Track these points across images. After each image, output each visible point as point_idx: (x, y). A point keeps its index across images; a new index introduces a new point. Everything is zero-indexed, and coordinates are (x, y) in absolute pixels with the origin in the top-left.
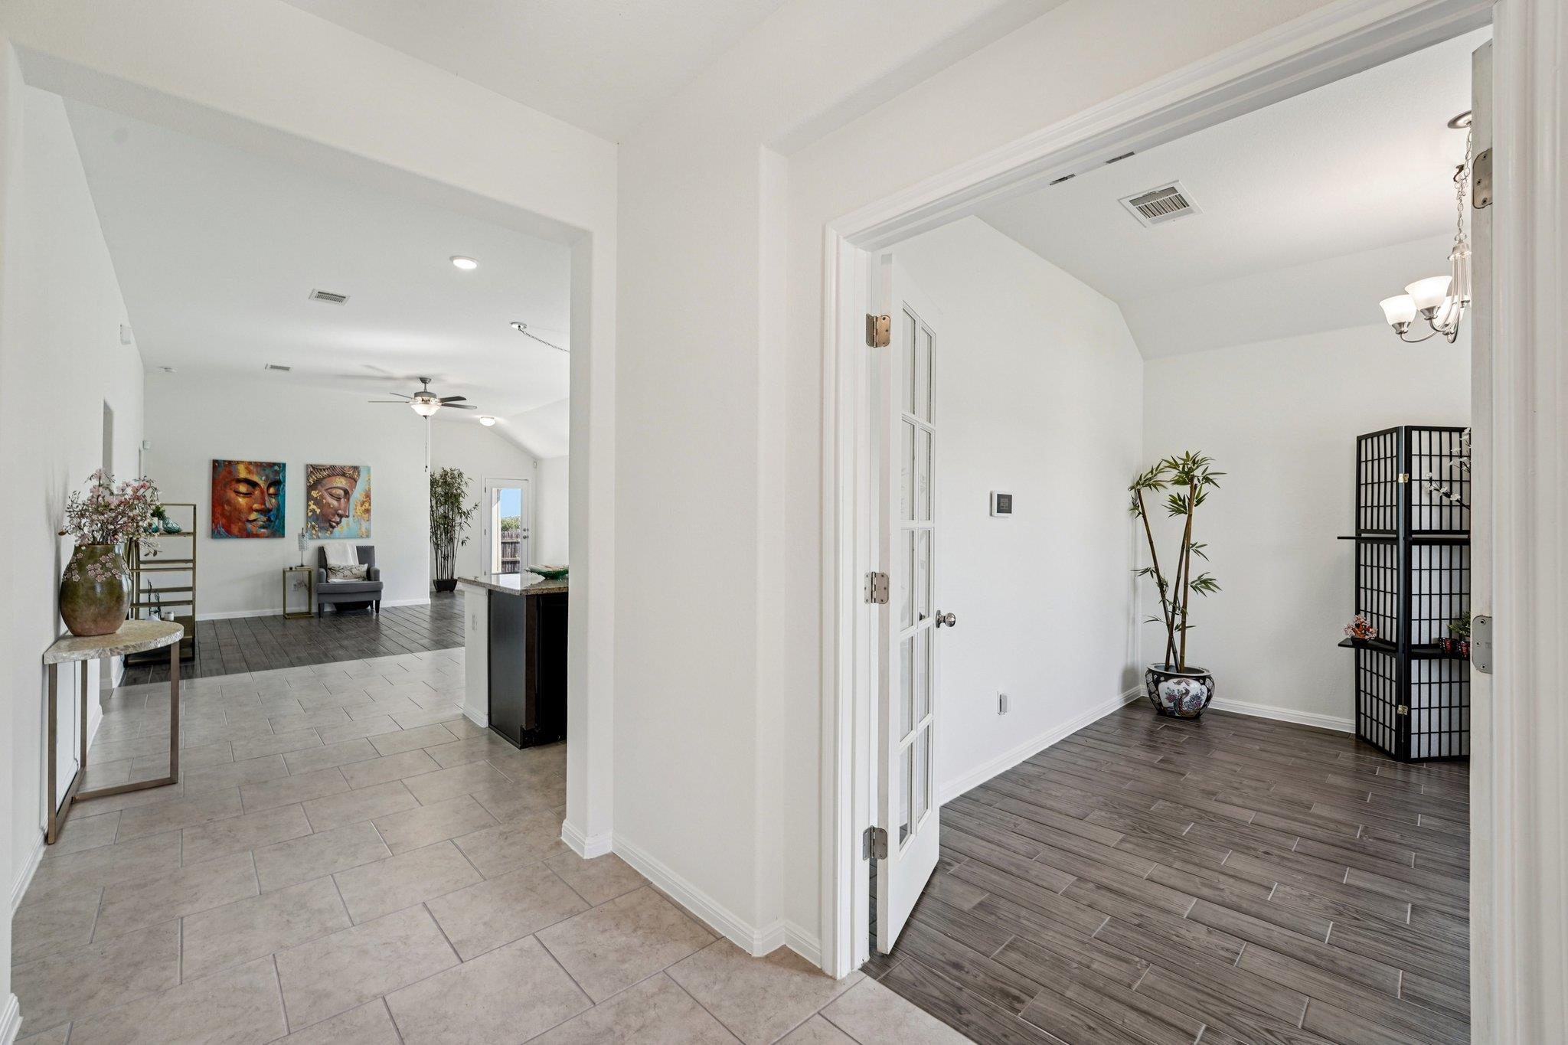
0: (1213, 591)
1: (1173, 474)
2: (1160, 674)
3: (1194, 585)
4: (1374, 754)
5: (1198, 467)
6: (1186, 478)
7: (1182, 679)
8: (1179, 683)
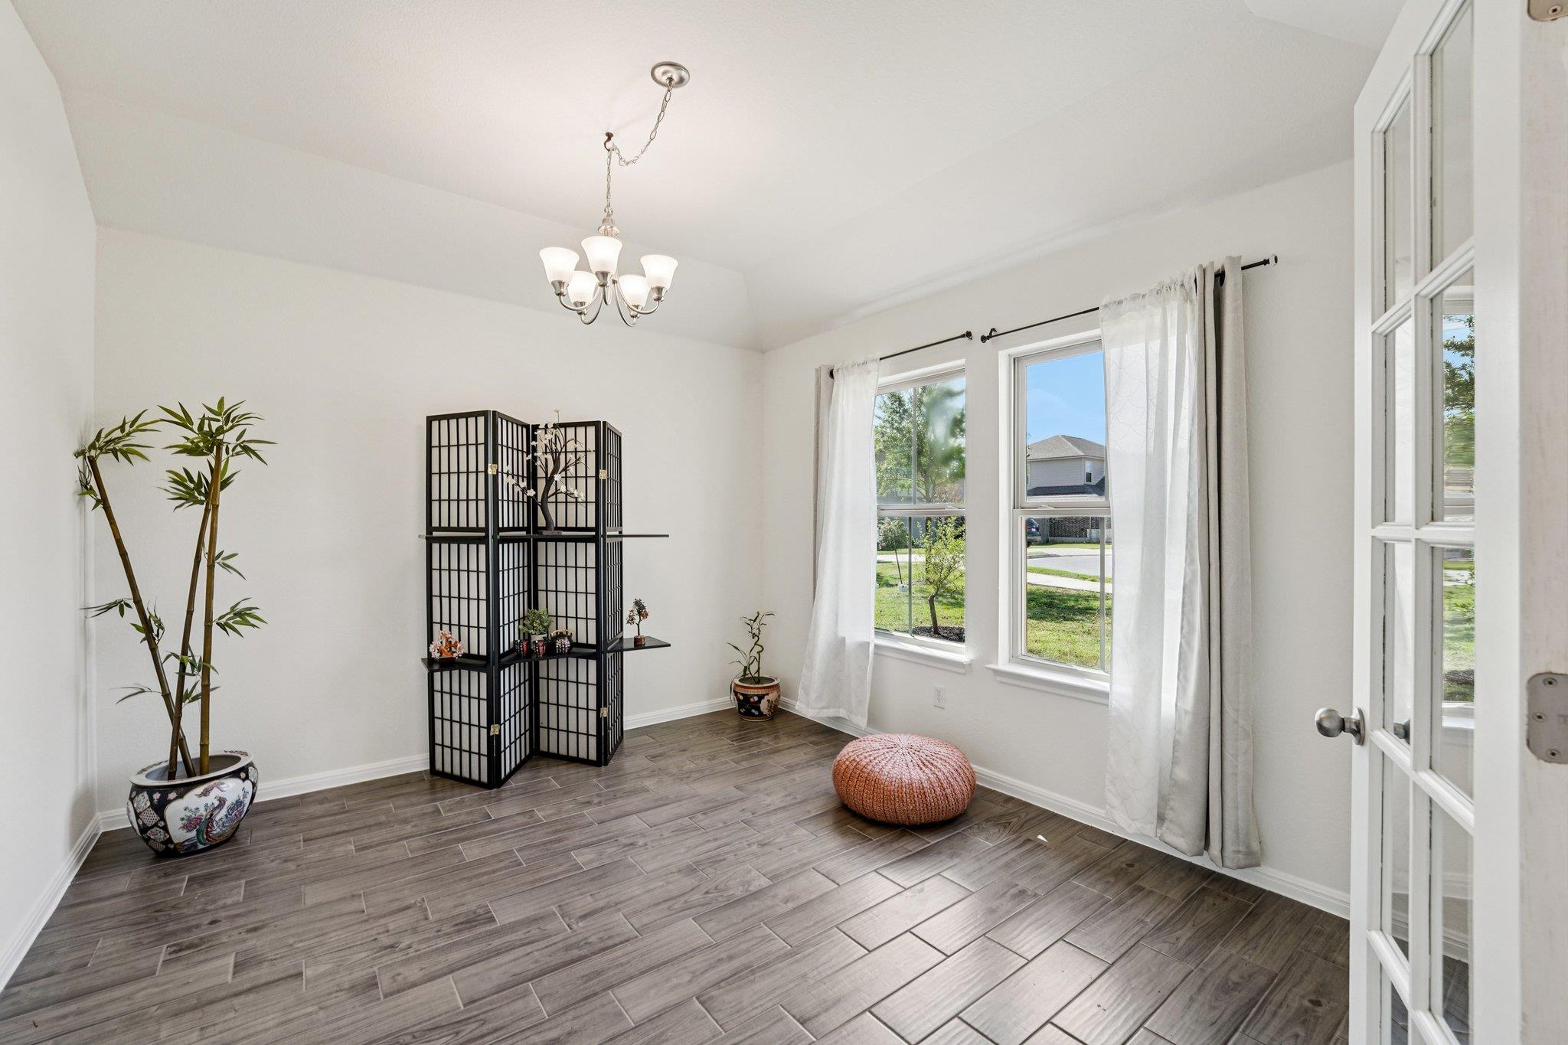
0: (254, 626)
1: (179, 435)
2: (165, 790)
3: (222, 621)
4: (457, 791)
5: (232, 428)
6: (209, 443)
7: (213, 783)
8: (205, 793)
